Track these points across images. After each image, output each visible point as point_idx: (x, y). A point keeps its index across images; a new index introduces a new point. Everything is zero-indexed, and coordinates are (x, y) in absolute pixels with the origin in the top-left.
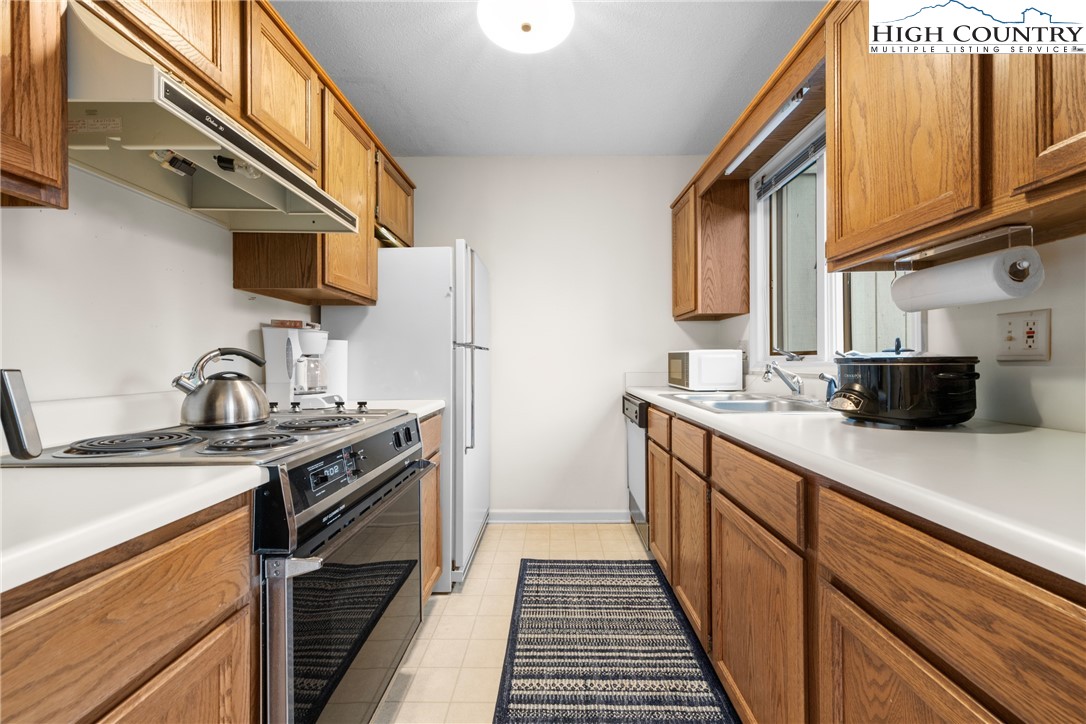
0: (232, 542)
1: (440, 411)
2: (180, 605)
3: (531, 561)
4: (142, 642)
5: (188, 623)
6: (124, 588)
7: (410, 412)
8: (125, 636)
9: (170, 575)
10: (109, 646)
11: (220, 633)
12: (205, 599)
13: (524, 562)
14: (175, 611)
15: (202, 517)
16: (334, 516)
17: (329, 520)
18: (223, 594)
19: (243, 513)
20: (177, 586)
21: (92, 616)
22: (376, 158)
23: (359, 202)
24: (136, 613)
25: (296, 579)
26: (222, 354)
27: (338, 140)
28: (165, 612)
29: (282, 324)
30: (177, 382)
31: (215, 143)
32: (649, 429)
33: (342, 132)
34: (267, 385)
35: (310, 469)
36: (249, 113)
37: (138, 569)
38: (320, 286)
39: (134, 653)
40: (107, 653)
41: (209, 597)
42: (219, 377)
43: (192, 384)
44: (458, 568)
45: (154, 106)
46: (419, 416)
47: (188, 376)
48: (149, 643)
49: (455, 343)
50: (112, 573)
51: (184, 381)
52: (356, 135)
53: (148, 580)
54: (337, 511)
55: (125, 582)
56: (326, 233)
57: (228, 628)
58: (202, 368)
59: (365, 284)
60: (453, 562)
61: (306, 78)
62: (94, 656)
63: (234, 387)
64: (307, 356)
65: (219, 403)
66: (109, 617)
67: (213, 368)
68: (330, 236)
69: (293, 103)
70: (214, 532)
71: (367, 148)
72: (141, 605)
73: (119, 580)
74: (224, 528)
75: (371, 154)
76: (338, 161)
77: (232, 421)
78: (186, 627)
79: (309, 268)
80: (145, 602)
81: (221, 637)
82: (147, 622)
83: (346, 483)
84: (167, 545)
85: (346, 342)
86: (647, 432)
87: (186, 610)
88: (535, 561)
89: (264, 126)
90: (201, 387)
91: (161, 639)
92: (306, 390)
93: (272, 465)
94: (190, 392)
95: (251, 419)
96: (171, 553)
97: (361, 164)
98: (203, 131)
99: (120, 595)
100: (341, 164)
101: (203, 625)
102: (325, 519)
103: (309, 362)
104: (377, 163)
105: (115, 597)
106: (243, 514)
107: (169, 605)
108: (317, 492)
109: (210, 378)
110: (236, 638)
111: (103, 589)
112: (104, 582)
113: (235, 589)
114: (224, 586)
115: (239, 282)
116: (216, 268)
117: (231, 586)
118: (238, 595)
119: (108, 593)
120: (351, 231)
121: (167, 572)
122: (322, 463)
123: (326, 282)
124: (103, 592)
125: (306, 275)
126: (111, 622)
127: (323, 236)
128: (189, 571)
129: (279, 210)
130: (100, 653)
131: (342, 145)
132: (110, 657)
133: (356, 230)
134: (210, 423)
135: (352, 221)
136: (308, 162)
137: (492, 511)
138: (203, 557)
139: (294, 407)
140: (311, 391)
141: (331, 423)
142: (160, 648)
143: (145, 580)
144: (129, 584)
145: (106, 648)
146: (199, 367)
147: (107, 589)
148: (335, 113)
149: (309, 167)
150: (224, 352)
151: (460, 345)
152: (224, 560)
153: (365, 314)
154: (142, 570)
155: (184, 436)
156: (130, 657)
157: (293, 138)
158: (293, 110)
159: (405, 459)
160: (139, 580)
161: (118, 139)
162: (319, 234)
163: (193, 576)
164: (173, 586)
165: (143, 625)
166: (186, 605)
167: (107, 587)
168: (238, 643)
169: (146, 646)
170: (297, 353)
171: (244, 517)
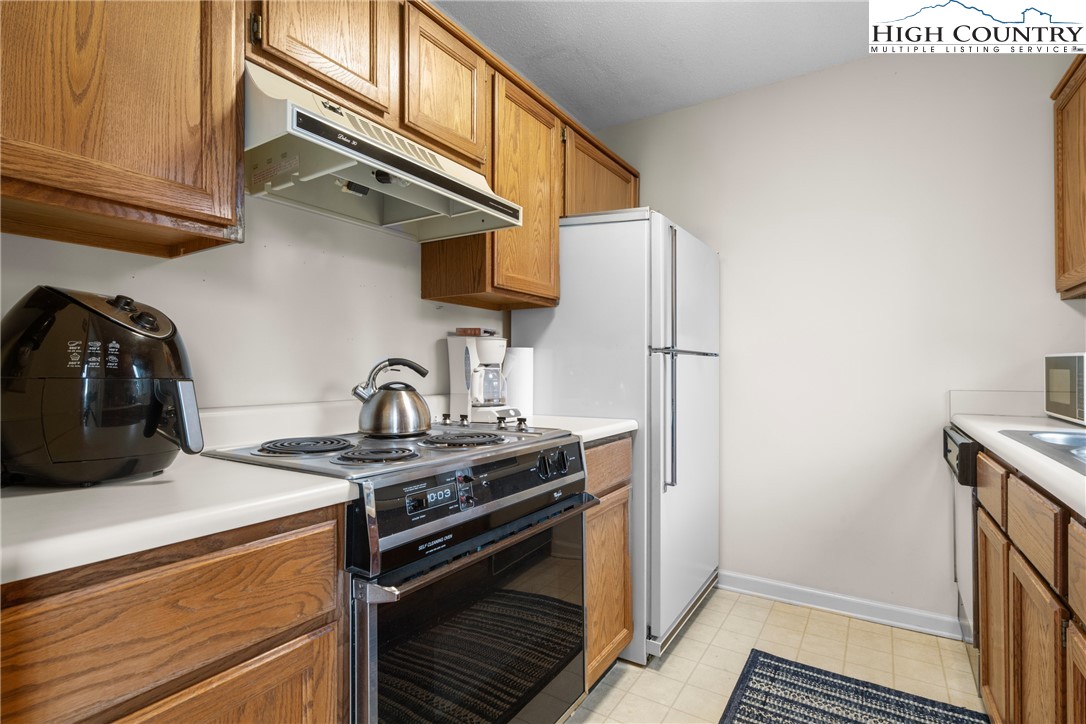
0: (312, 555)
1: (632, 434)
2: (253, 607)
3: (766, 655)
4: (213, 632)
5: (262, 625)
6: (195, 580)
7: (573, 433)
8: (195, 624)
9: (242, 576)
10: (181, 629)
11: (302, 641)
12: (281, 606)
13: (755, 654)
14: (248, 611)
15: (285, 524)
16: (436, 546)
17: (428, 549)
18: (302, 605)
19: (328, 526)
20: (249, 587)
21: (164, 600)
22: (563, 135)
23: (540, 191)
24: (207, 605)
25: (380, 606)
26: (390, 365)
27: (512, 125)
28: (237, 610)
29: (464, 333)
30: (355, 393)
31: (352, 160)
32: (979, 489)
33: (517, 116)
34: (452, 396)
35: (406, 490)
36: (406, 121)
37: (209, 565)
38: (489, 289)
39: (205, 642)
40: (178, 635)
41: (285, 605)
42: (387, 387)
43: (366, 394)
44: (655, 638)
45: (289, 135)
46: (585, 439)
47: (363, 385)
48: (221, 636)
49: (650, 347)
50: (186, 565)
51: (360, 390)
52: (535, 115)
53: (220, 576)
54: (440, 540)
55: (196, 575)
56: (496, 231)
57: (308, 640)
58: (374, 379)
59: (548, 283)
60: (649, 628)
61: (471, 68)
62: (166, 635)
63: (399, 397)
64: (486, 366)
65: (385, 413)
66: (180, 603)
67: (383, 379)
68: (499, 233)
69: (457, 98)
70: (292, 541)
71: (550, 126)
72: (212, 599)
73: (193, 571)
74: (304, 540)
75: (555, 134)
76: (511, 149)
77: (395, 431)
78: (260, 629)
79: (480, 271)
80: (216, 597)
81: (300, 648)
82: (218, 616)
83: (457, 510)
84: (241, 547)
85: (532, 349)
86: (975, 491)
87: (259, 612)
88: (772, 657)
89: (422, 131)
90: (372, 396)
91: (233, 635)
92: (482, 402)
93: (359, 481)
94: (365, 401)
95: (411, 430)
96: (243, 556)
97: (543, 146)
98: (337, 150)
99: (191, 586)
100: (515, 151)
101: (279, 631)
102: (421, 548)
103: (487, 373)
104: (564, 141)
105: (186, 587)
106: (327, 528)
107: (242, 604)
108: (415, 516)
109: (380, 388)
110: (319, 652)
111: (174, 578)
112: (177, 571)
113: (315, 603)
114: (303, 597)
115: (427, 292)
116: (404, 280)
117: (312, 598)
118: (320, 609)
119: (179, 582)
120: (514, 225)
121: (239, 573)
122: (424, 485)
123: (496, 284)
124: (175, 581)
125: (477, 279)
126: (182, 608)
127: (493, 233)
128: (263, 576)
129: (443, 214)
130: (171, 634)
131: (517, 129)
132: (181, 639)
133: (520, 223)
134: (377, 432)
135: (514, 214)
136: (473, 157)
137: (723, 572)
138: (279, 565)
139: (462, 420)
140: (488, 403)
141: (476, 439)
142: (231, 643)
143: (215, 576)
144: (200, 577)
145: (177, 630)
146: (373, 377)
147: (178, 578)
148: (507, 96)
149: (474, 163)
150: (393, 362)
151: (657, 350)
152: (303, 571)
153: (551, 317)
154: (213, 567)
155: (342, 442)
156: (201, 644)
157: (456, 136)
158: (457, 106)
159: (556, 490)
160: (211, 575)
161: (297, 174)
162: (488, 233)
163: (267, 582)
164: (246, 587)
165: (214, 617)
166: (260, 608)
167: (178, 577)
168: (321, 658)
169: (217, 638)
170: (475, 362)
171: (328, 531)
